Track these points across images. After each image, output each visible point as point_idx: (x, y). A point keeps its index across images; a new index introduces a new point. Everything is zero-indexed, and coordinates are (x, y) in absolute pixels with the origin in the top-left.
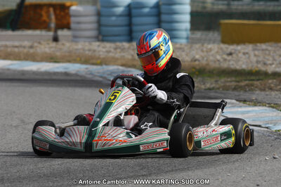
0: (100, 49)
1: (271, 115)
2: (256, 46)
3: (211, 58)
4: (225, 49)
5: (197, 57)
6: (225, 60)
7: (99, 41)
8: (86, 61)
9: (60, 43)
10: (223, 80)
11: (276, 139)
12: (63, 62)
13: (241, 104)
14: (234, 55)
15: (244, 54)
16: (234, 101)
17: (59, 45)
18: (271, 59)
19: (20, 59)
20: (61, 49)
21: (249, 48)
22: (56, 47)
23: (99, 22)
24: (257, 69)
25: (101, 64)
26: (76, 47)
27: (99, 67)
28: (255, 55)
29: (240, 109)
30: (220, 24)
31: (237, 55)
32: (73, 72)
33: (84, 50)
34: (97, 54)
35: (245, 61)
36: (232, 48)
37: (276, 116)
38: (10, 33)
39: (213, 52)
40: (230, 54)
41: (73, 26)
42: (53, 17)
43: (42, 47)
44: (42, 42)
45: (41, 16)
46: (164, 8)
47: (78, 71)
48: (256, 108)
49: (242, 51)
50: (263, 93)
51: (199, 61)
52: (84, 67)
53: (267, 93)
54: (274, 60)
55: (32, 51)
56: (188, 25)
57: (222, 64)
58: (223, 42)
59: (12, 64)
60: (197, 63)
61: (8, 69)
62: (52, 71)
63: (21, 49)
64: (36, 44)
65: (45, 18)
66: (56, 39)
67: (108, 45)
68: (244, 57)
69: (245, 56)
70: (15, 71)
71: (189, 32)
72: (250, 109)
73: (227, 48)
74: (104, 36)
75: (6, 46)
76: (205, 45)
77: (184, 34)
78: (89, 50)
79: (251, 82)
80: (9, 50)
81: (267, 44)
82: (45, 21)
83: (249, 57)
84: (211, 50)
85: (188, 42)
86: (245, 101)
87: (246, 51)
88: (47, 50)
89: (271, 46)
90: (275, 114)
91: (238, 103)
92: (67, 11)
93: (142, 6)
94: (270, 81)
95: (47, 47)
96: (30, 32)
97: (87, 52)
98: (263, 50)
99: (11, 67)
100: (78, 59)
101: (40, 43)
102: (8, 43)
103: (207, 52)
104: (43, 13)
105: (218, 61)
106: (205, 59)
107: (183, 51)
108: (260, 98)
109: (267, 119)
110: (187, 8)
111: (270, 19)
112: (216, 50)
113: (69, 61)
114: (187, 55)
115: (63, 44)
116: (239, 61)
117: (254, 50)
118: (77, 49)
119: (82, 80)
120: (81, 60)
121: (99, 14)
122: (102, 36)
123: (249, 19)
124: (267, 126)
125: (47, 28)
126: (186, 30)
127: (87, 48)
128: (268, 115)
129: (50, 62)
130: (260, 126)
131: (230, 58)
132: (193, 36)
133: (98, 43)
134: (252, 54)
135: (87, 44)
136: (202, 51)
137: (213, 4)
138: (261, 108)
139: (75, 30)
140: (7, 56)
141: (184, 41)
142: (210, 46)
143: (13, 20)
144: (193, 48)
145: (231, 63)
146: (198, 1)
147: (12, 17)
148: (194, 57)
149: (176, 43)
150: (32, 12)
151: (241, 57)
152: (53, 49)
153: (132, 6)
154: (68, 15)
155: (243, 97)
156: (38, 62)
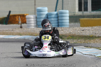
0: (37, 30)
1: (96, 51)
2: (93, 27)
3: (76, 32)
4: (81, 29)
5: (71, 32)
6: (81, 32)
8: (32, 35)
11: (97, 59)
12: (23, 35)
14: (84, 31)
15: (88, 30)
17: (22, 29)
18: (98, 32)
19: (8, 35)
20: (23, 30)
22: (21, 30)
23: (37, 21)
24: (92, 35)
26: (28, 30)
28: (92, 30)
30: (80, 20)
31: (86, 31)
33: (31, 31)
34: (36, 32)
35: (88, 33)
37: (98, 51)
38: (5, 25)
39: (77, 30)
40: (83, 30)
41: (27, 22)
42: (20, 19)
45: (16, 19)
46: (59, 15)
47: (29, 38)
48: (91, 49)
51: (72, 33)
52: (31, 37)
54: (99, 32)
55: (12, 32)
56: (68, 21)
57: (80, 34)
58: (81, 26)
59: (5, 37)
60: (71, 34)
62: (19, 38)
63: (8, 31)
64: (14, 29)
66: (21, 27)
68: (88, 31)
72: (89, 49)
73: (82, 28)
74: (38, 26)
76: (74, 28)
78: (33, 31)
79: (90, 40)
80: (4, 32)
81: (97, 26)
82: (17, 21)
83: (90, 31)
84: (76, 29)
87: (89, 29)
88: (18, 31)
90: (97, 51)
92: (25, 17)
93: (51, 15)
94: (97, 39)
96: (12, 25)
97: (32, 31)
99: (5, 38)
100: (29, 34)
101: (15, 29)
102: (4, 29)
104: (17, 18)
105: (79, 33)
106: (74, 32)
107: (66, 30)
108: (92, 46)
109: (94, 53)
110: (68, 15)
111: (98, 18)
112: (78, 29)
113: (26, 35)
114: (68, 31)
115: (24, 29)
116: (86, 33)
117: (92, 29)
118: (29, 31)
120: (30, 34)
121: (36, 18)
123: (90, 18)
124: (94, 55)
125: (18, 23)
128: (95, 51)
129: (19, 35)
130: (92, 55)
131: (83, 31)
132: (70, 24)
133: (36, 28)
134: (91, 30)
136: (73, 30)
139: (28, 24)
140: (3, 34)
142: (76, 28)
143: (6, 21)
144: (70, 29)
145: (83, 33)
146: (72, 12)
147: (5, 20)
148: (70, 32)
149: (64, 27)
150: (13, 18)
151: (87, 31)
152: (20, 31)
153: (48, 15)
154: (25, 18)
155: (86, 45)
156: (14, 35)
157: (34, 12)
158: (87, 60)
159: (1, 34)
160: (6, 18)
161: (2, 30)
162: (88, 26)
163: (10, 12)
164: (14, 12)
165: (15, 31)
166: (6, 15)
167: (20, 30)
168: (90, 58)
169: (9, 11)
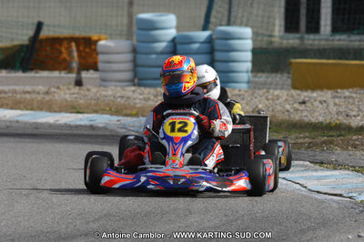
0: (136, 95)
1: (355, 181)
2: (337, 92)
3: (279, 108)
4: (297, 97)
5: (260, 106)
6: (297, 110)
7: (134, 85)
8: (118, 111)
9: (84, 88)
10: (293, 136)
11: (362, 212)
12: (88, 113)
13: (317, 167)
14: (308, 104)
15: (321, 102)
16: (308, 163)
17: (83, 91)
18: (356, 109)
19: (31, 109)
20: (85, 96)
21: (327, 95)
22: (78, 93)
23: (134, 61)
24: (337, 122)
25: (137, 115)
26: (104, 93)
27: (134, 119)
28: (335, 104)
29: (315, 174)
30: (291, 63)
31: (313, 105)
32: (101, 125)
33: (114, 97)
34: (131, 103)
35: (322, 111)
36: (305, 95)
37: (362, 182)
38: (20, 74)
39: (281, 100)
40: (304, 103)
41: (100, 66)
42: (75, 54)
43: (62, 92)
44: (61, 87)
45: (61, 53)
46: (218, 44)
47: (107, 124)
48: (336, 173)
49: (319, 99)
50: (345, 152)
52: (115, 118)
53: (351, 153)
54: (360, 110)
55: (47, 98)
56: (249, 66)
57: (292, 116)
58: (294, 87)
59: (22, 115)
61: (17, 122)
62: (73, 123)
63: (34, 96)
64: (53, 90)
65: (65, 55)
66: (79, 83)
67: (147, 90)
68: (321, 106)
69: (323, 106)
70: (26, 123)
71: (250, 74)
72: (329, 173)
73: (299, 95)
74: (140, 79)
75: (15, 92)
76: (271, 91)
77: (245, 77)
78: (122, 97)
79: (330, 139)
80: (18, 97)
81: (351, 90)
82: (65, 60)
83: (327, 107)
84: (278, 97)
85: (249, 87)
86: (321, 163)
87: (325, 99)
88: (67, 96)
89: (355, 93)
90: (360, 180)
91: (312, 165)
92: (93, 47)
93: (190, 41)
94: (354, 137)
95: (68, 93)
96: (45, 74)
97: (119, 100)
98: (345, 98)
99: (20, 119)
100: (108, 109)
101: (58, 88)
102: (17, 88)
103: (273, 100)
104: (63, 50)
105: (288, 111)
106: (271, 109)
107: (243, 99)
108: (340, 160)
109: (350, 186)
110: (248, 44)
111: (355, 59)
112: (284, 99)
113: (96, 112)
114: (247, 104)
115: (88, 90)
116: (314, 111)
117: (334, 97)
118: (106, 96)
119: (112, 136)
120: (111, 110)
121: (134, 51)
122: (138, 79)
123: (328, 58)
124: (351, 195)
125: (68, 68)
126: (247, 72)
127: (119, 94)
128: (351, 180)
129: (71, 112)
130: (341, 195)
131: (303, 106)
132: (256, 79)
133: (133, 88)
134: (332, 103)
135: (119, 89)
136: (268, 100)
137: (282, 38)
138: (343, 172)
139: (104, 71)
141: (244, 86)
142: (277, 92)
143: (23, 58)
144: (255, 95)
145: (305, 114)
146: (263, 35)
147: (22, 54)
148: (257, 107)
149: (234, 89)
150: (48, 49)
151: (318, 107)
152: (75, 96)
153: (177, 40)
154: (95, 52)
155: (319, 158)
156: (55, 112)
157: (125, 28)
158: (325, 212)
159: (7, 105)
160: (25, 49)
161: (10, 91)
162: (321, 87)
163: (39, 26)
164: (54, 26)
165: (57, 98)
166: (23, 37)
167: (74, 94)
168: (335, 205)
169: (36, 21)
